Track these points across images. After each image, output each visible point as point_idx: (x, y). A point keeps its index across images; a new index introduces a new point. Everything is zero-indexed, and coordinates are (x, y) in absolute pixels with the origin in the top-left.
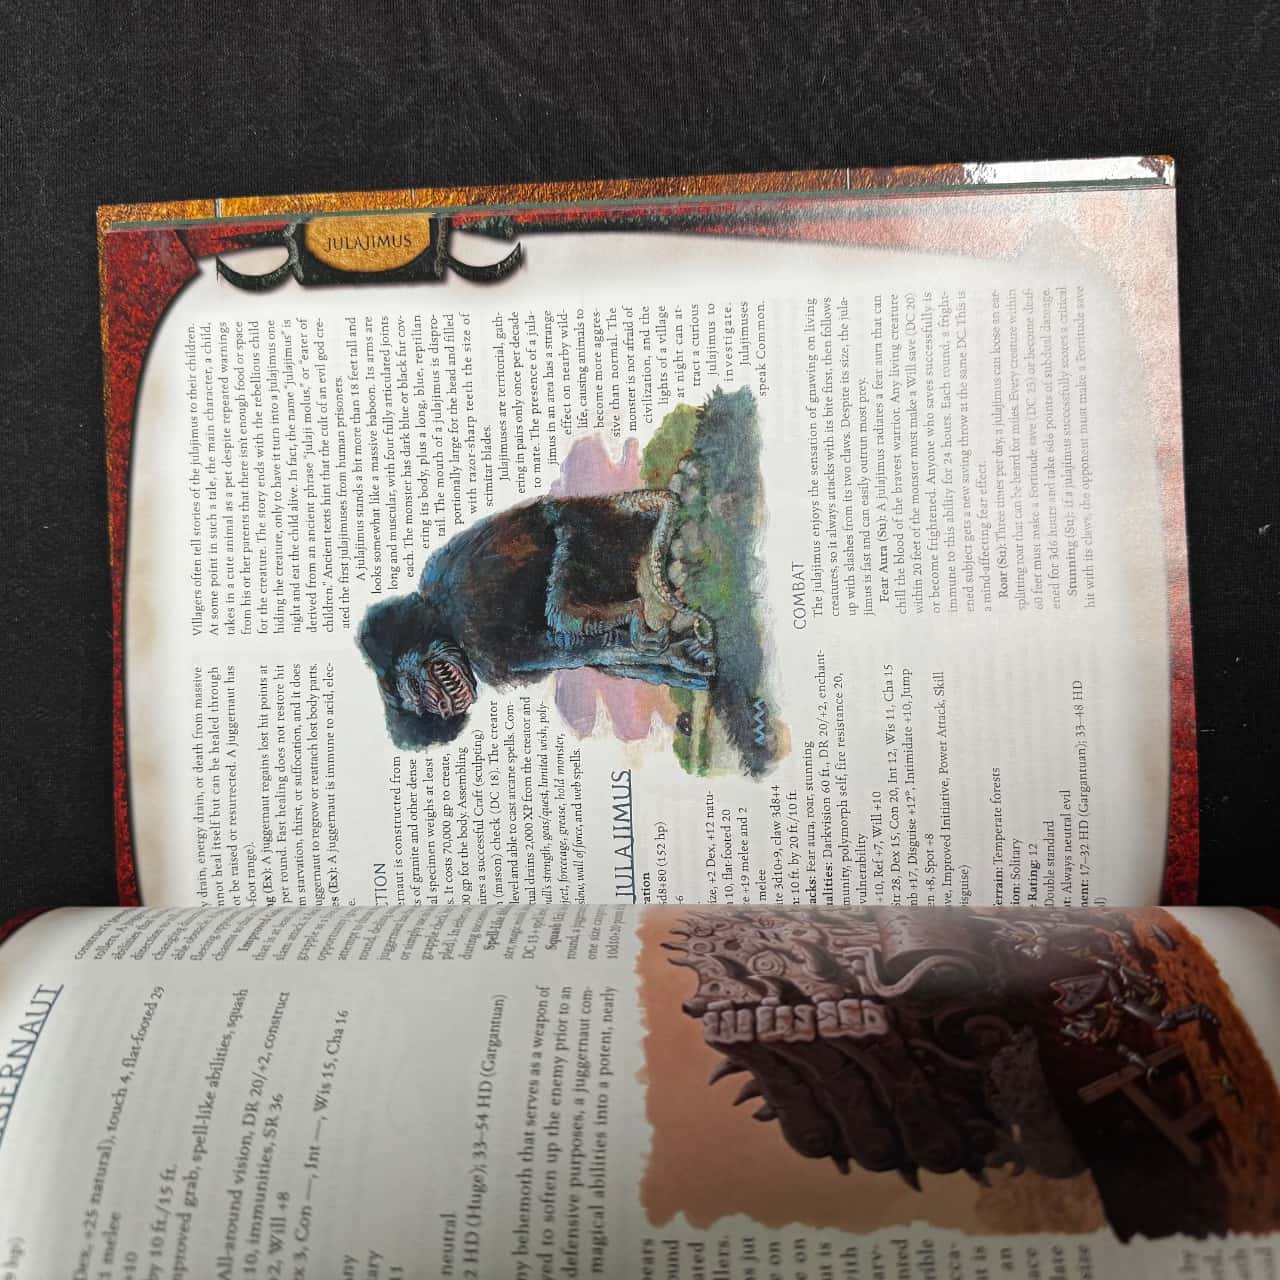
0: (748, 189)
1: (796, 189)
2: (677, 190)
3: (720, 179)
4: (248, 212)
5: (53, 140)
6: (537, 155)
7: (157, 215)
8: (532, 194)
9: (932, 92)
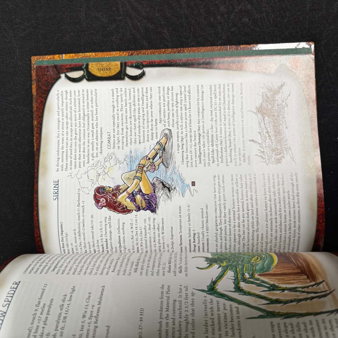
0: (202, 51)
1: (215, 51)
2: (183, 52)
3: (195, 48)
4: (71, 58)
5: (20, 37)
6: (147, 41)
7: (47, 59)
8: (145, 53)
9: (250, 24)
